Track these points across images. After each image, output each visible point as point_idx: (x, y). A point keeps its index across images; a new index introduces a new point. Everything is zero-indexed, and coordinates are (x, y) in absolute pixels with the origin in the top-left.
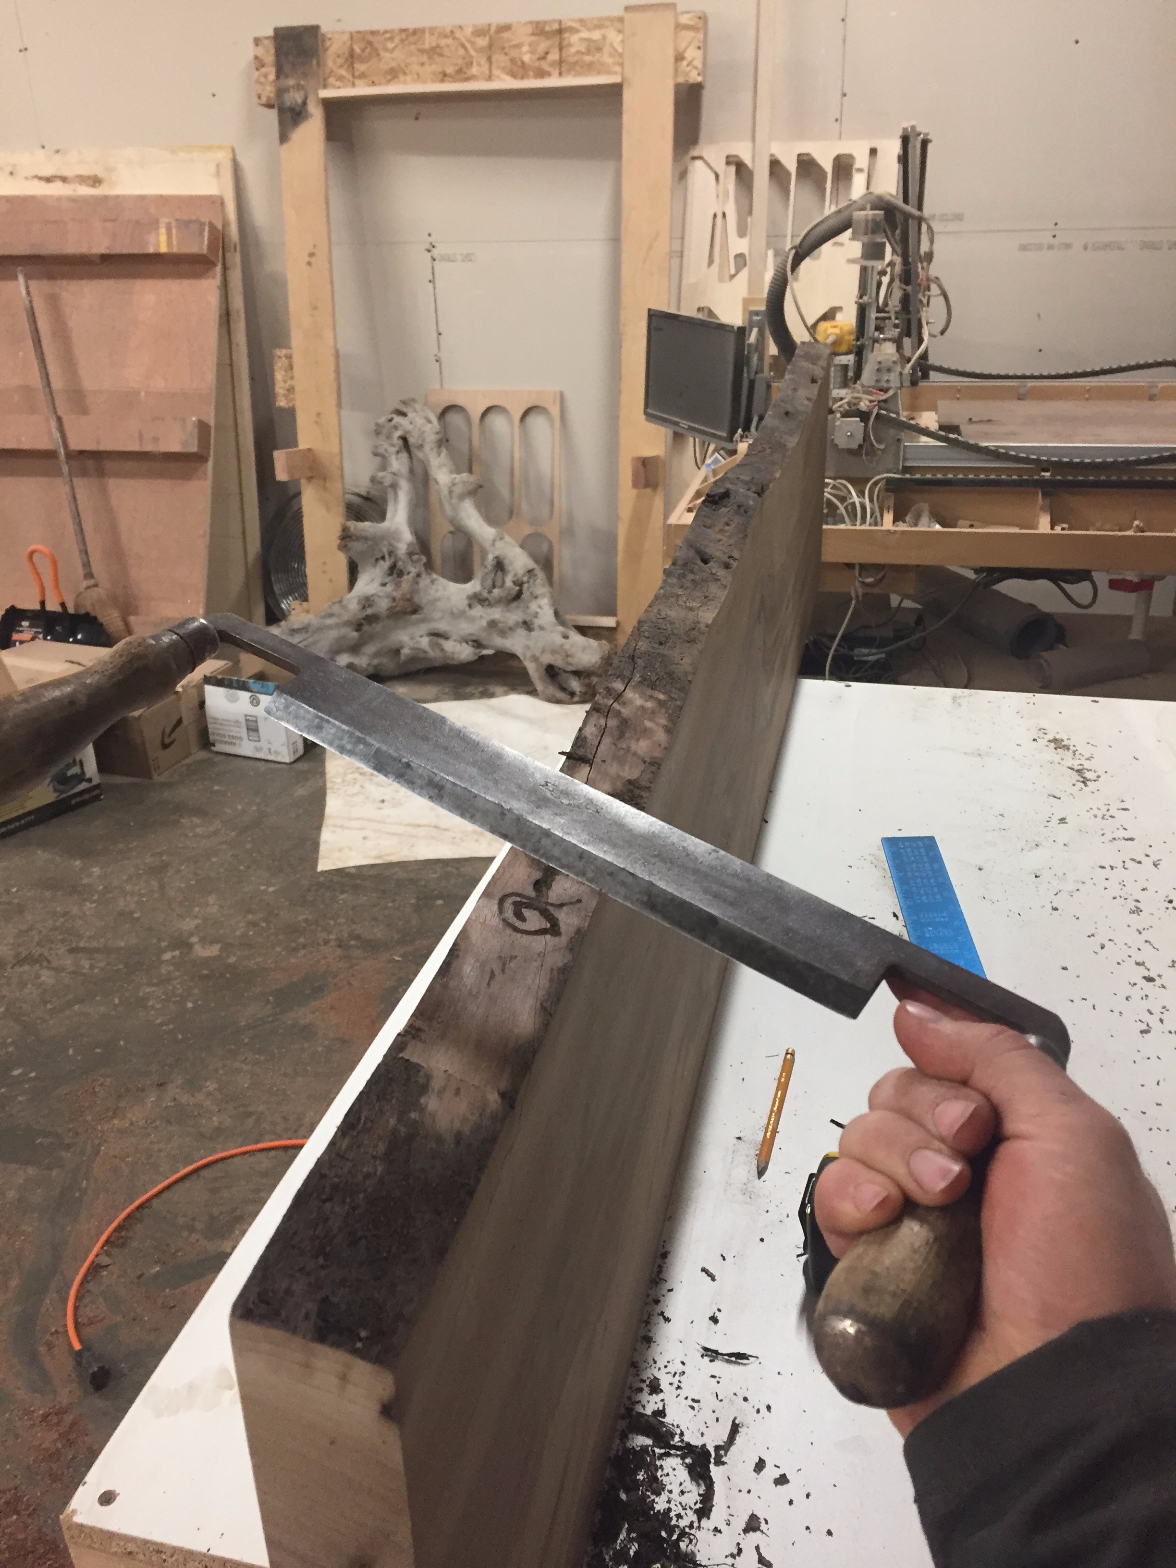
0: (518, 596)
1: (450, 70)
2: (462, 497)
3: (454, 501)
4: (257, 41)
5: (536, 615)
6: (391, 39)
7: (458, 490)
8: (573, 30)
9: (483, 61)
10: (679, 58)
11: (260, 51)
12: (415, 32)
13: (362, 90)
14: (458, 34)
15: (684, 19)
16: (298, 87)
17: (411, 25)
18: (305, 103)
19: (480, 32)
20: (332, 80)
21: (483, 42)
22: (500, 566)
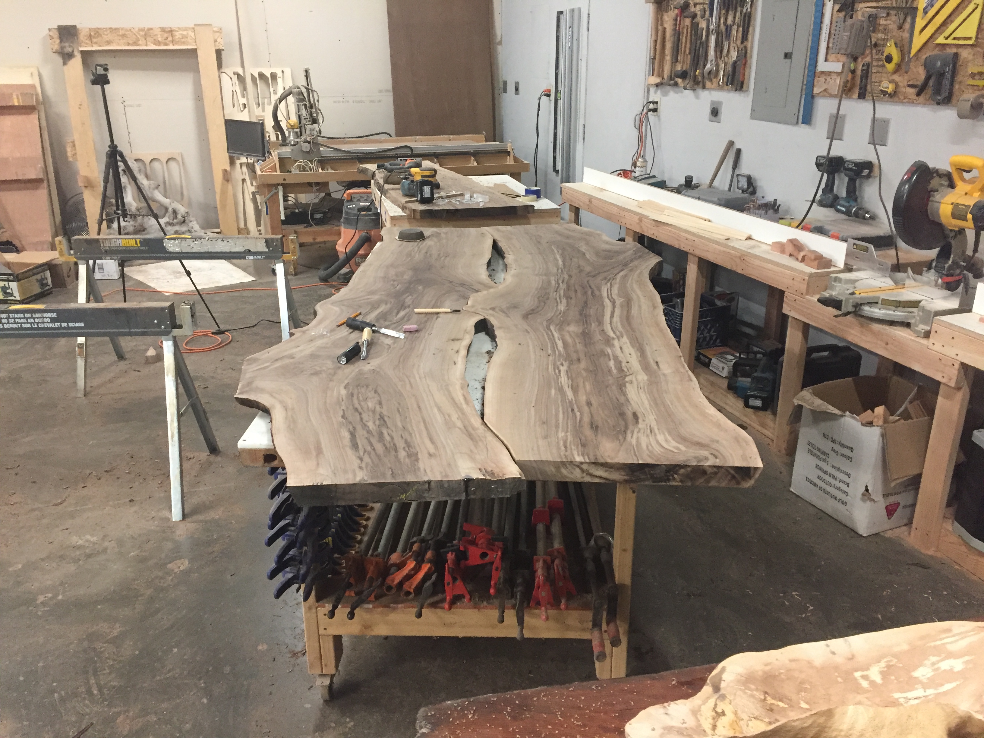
0: (184, 221)
1: (131, 42)
2: (154, 189)
3: (151, 190)
4: (50, 30)
5: (192, 228)
6: (106, 31)
7: (153, 186)
8: (175, 30)
9: (143, 39)
10: (216, 41)
11: (51, 33)
12: (116, 29)
13: (96, 48)
14: (133, 30)
15: (215, 29)
16: (70, 46)
17: (114, 26)
18: (73, 52)
19: (142, 30)
20: (83, 44)
21: (142, 33)
22: (175, 212)
